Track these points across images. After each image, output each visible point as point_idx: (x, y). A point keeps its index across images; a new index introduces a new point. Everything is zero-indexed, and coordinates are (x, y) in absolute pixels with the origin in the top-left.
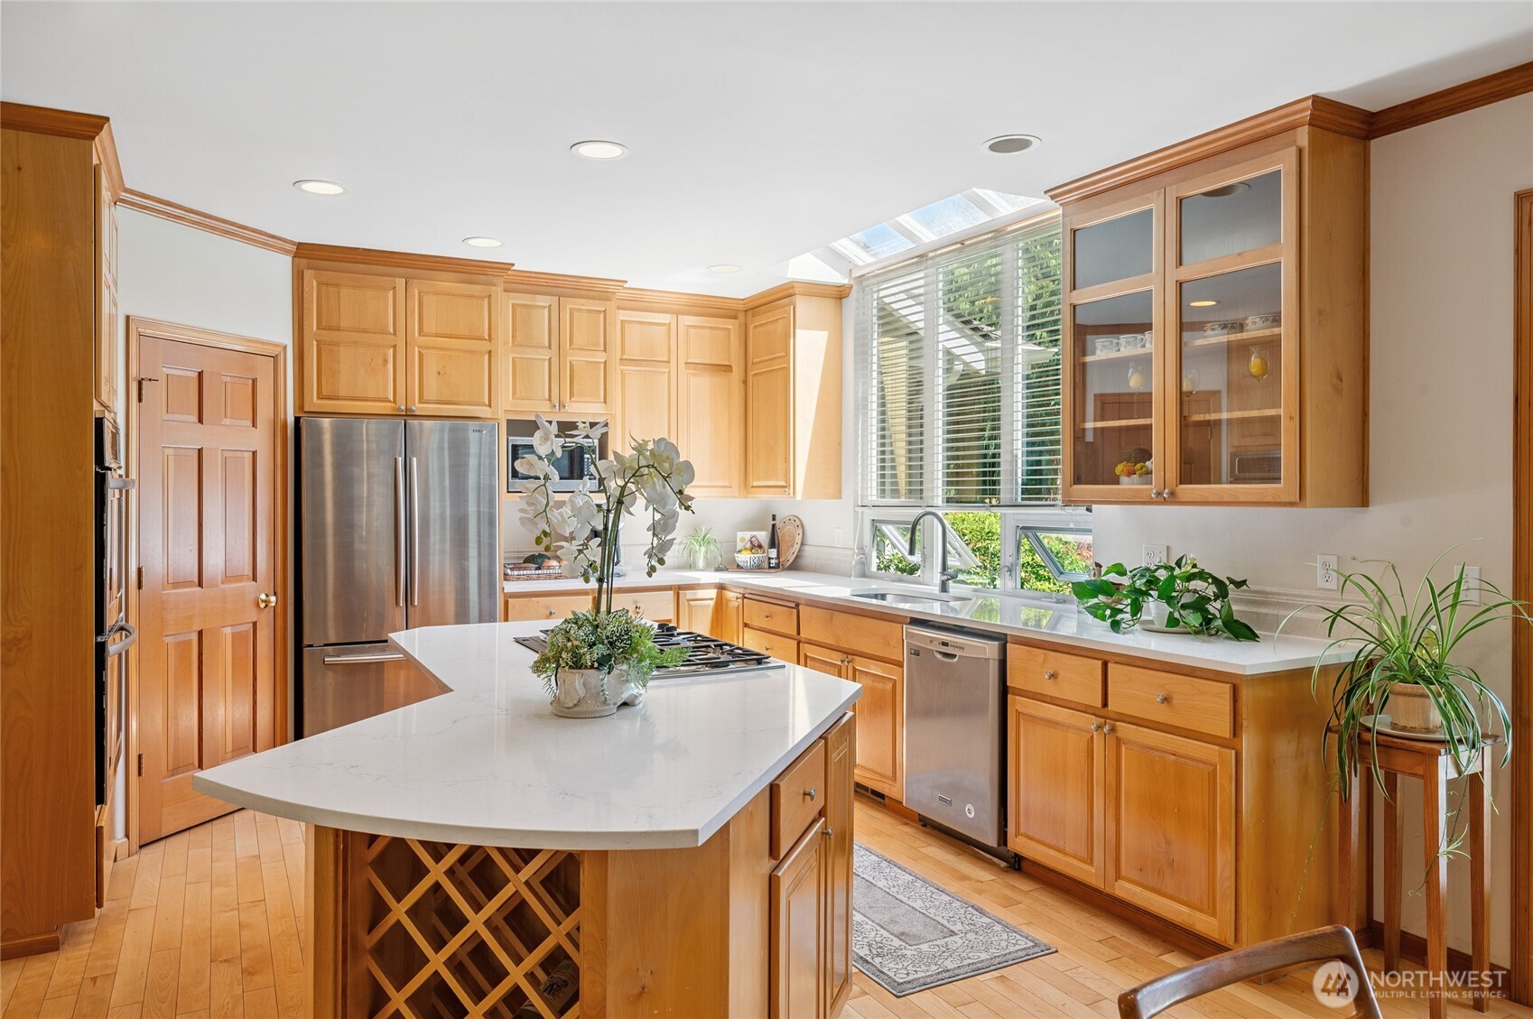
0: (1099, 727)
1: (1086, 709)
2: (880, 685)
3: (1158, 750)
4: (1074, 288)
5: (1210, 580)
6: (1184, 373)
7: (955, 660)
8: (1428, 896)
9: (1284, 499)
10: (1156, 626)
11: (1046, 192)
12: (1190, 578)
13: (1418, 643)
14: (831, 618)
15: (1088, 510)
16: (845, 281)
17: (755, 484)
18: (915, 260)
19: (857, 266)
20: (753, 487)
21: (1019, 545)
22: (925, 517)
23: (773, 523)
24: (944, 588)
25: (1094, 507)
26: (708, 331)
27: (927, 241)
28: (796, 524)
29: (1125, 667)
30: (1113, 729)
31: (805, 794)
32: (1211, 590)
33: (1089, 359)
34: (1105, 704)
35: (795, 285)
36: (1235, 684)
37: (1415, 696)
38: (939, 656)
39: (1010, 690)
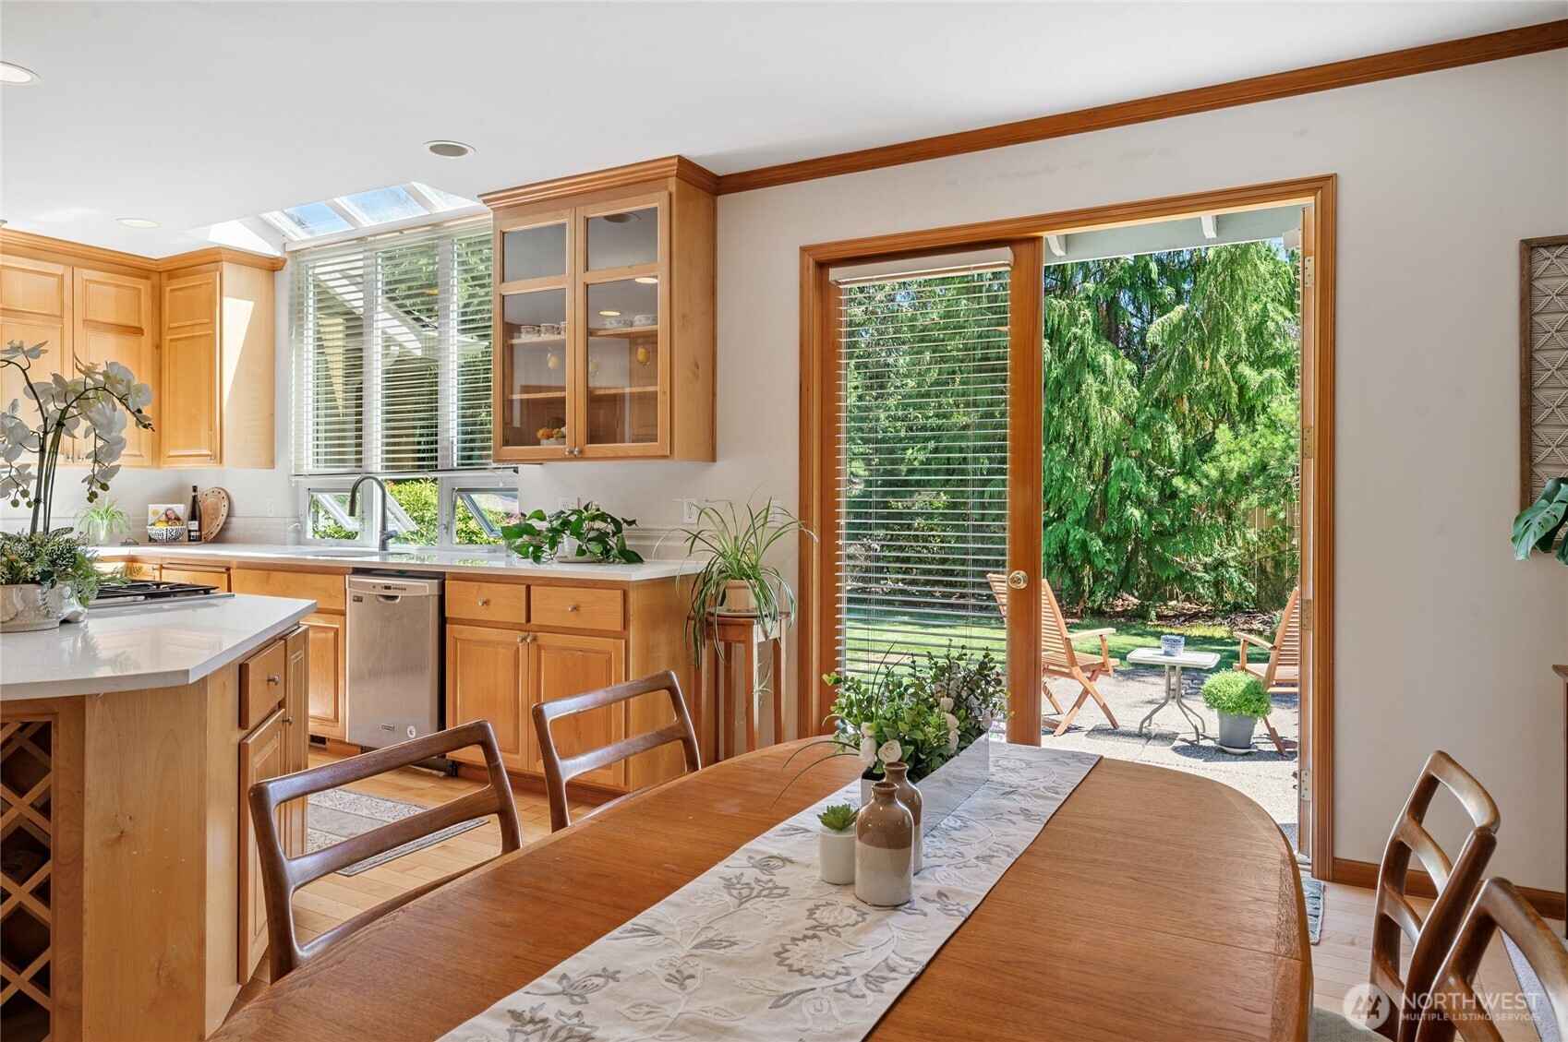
0: (524, 639)
1: (513, 627)
2: (323, 635)
3: (569, 650)
4: (503, 280)
5: (609, 520)
6: (590, 358)
7: (398, 601)
8: (747, 723)
9: (660, 453)
10: (570, 558)
11: (478, 196)
12: (594, 518)
13: (743, 552)
14: (268, 578)
15: (514, 471)
16: (278, 254)
17: (172, 453)
18: (354, 242)
19: (291, 241)
20: (170, 457)
21: (454, 507)
22: (364, 482)
23: (193, 494)
24: (383, 546)
25: (521, 467)
26: (113, 289)
27: (366, 225)
28: (221, 496)
29: (543, 588)
30: (535, 639)
31: (269, 680)
32: (610, 528)
33: (515, 341)
34: (528, 620)
35: (222, 251)
36: (624, 588)
37: (741, 588)
38: (382, 599)
39: (448, 621)
